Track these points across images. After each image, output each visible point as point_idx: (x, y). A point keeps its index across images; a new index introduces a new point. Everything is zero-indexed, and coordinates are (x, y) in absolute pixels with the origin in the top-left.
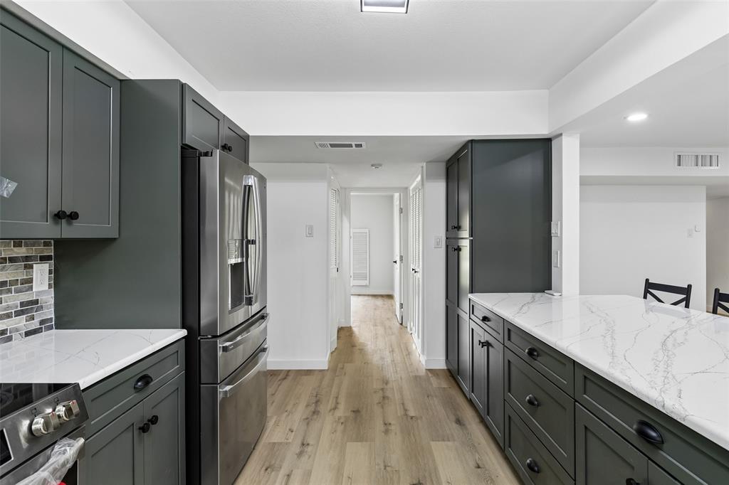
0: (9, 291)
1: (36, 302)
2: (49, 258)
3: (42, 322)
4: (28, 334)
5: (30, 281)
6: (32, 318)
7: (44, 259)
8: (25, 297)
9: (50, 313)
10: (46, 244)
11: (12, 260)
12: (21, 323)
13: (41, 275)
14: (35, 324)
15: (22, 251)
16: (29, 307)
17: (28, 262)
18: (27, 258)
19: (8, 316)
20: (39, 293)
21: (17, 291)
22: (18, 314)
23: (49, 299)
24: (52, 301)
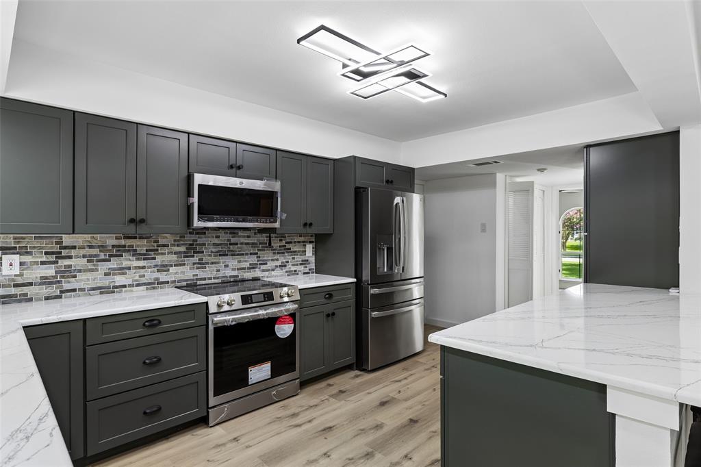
0: (298, 255)
1: (307, 261)
2: (312, 242)
3: (310, 270)
4: (304, 273)
5: (305, 251)
6: (306, 267)
7: (311, 242)
8: (303, 258)
9: (313, 266)
10: (312, 236)
11: (299, 242)
12: (301, 268)
13: (309, 249)
14: (307, 270)
15: (302, 239)
16: (305, 262)
17: (304, 244)
18: (304, 242)
19: (297, 265)
20: (308, 257)
21: (301, 255)
22: (301, 264)
23: (313, 260)
24: (314, 262)
